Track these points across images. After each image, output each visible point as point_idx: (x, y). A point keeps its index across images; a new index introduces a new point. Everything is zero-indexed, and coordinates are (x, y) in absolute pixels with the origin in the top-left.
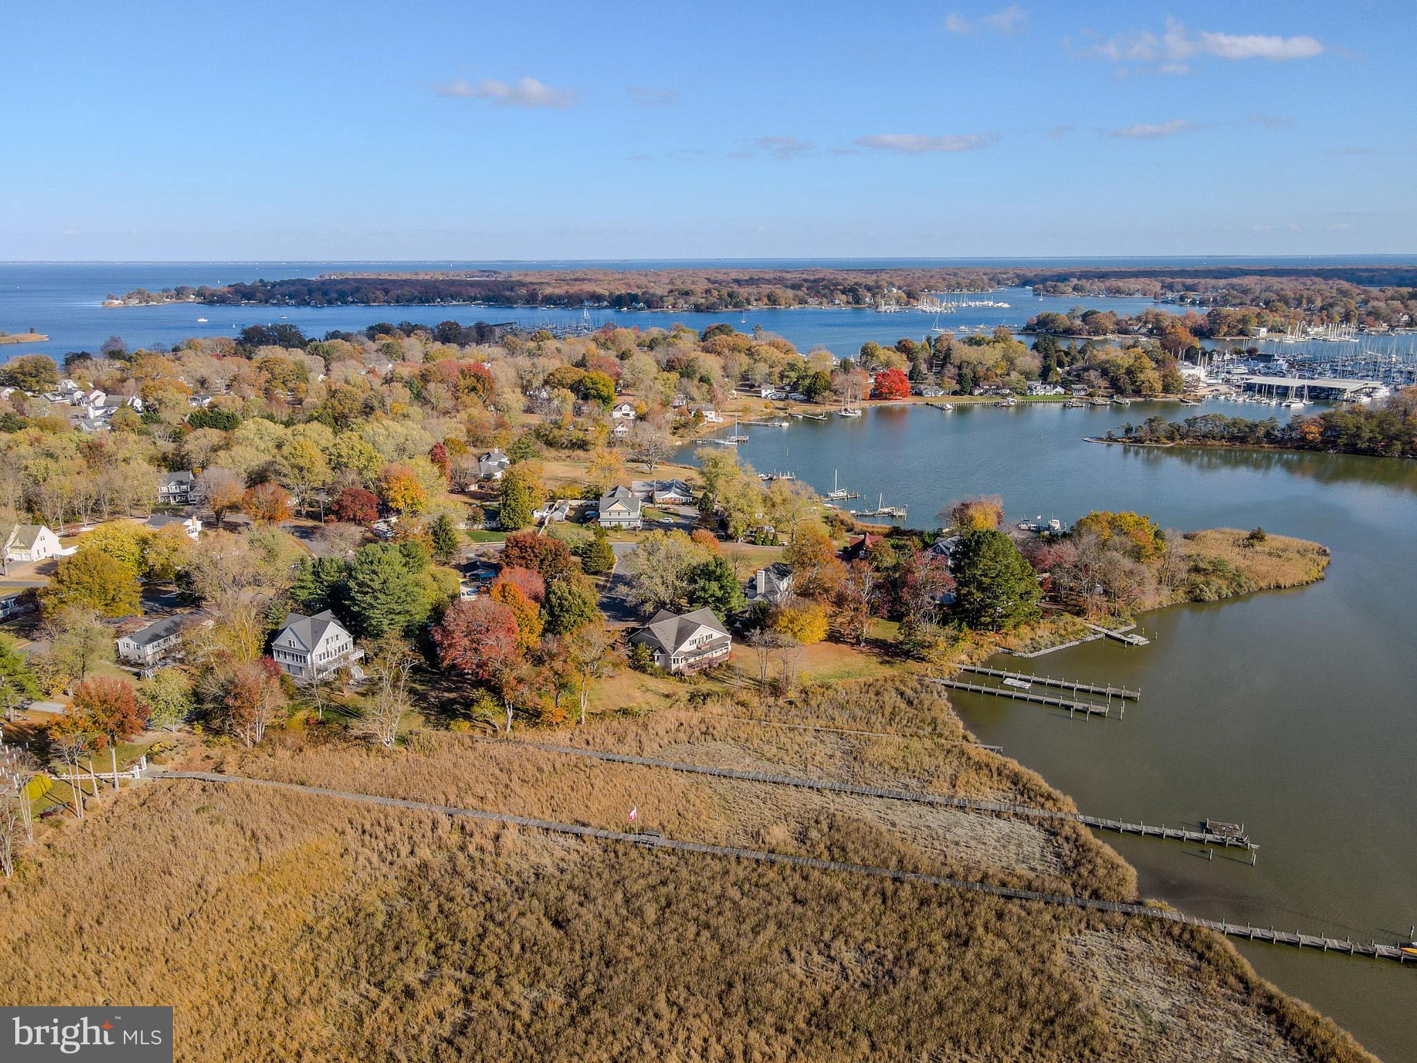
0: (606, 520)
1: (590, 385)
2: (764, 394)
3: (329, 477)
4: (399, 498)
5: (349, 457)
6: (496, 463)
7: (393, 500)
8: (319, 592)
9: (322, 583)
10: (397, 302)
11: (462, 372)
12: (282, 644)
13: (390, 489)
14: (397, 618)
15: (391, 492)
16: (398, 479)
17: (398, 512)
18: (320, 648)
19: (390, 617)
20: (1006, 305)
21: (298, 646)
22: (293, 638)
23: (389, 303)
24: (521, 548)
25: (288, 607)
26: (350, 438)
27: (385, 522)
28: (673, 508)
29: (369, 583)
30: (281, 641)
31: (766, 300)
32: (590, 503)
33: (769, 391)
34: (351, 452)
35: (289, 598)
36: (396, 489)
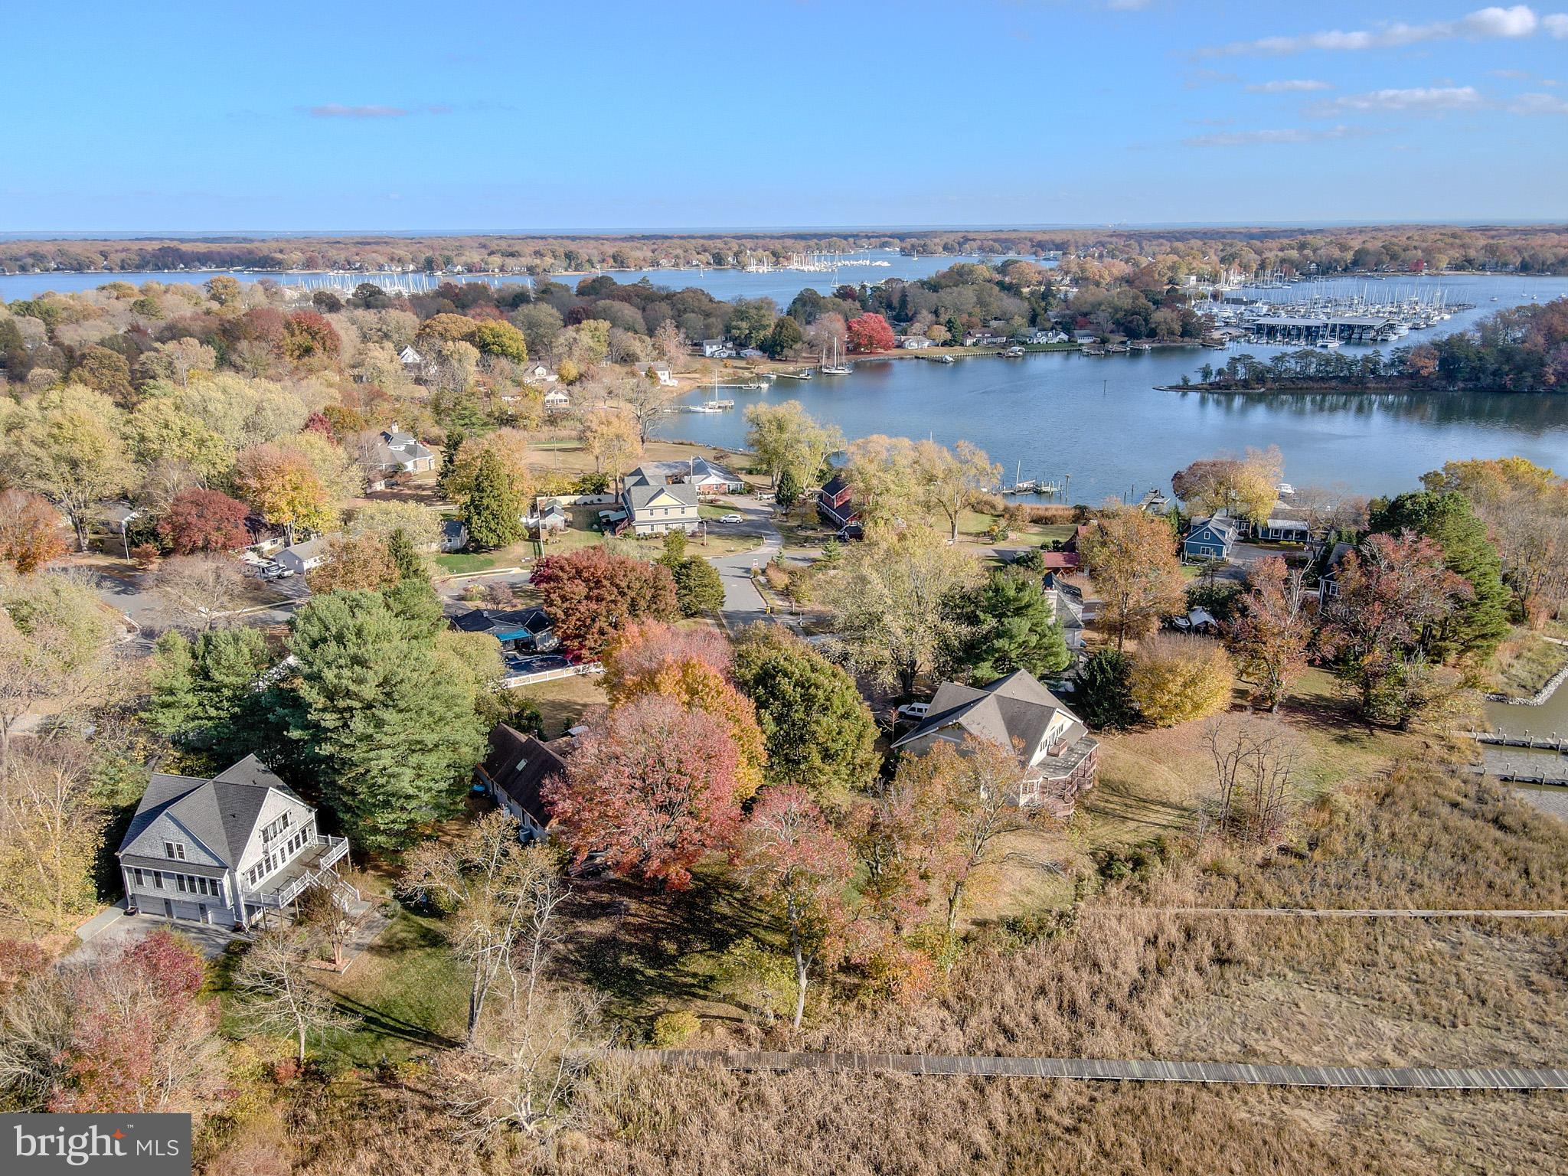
0: (644, 523)
1: (490, 339)
2: (708, 350)
3: (130, 477)
4: (283, 505)
5: (163, 440)
6: (403, 448)
7: (273, 510)
8: (213, 712)
9: (216, 690)
10: (123, 268)
11: (288, 326)
12: (147, 852)
13: (265, 490)
14: (430, 760)
15: (268, 497)
16: (280, 472)
17: (277, 530)
18: (252, 853)
19: (414, 759)
20: (886, 264)
21: (193, 855)
22: (176, 837)
23: (111, 269)
24: (587, 581)
25: (140, 755)
26: (157, 409)
27: (253, 550)
28: (724, 500)
29: (353, 687)
30: (146, 845)
31: (611, 261)
32: (588, 499)
33: (715, 348)
34: (165, 432)
35: (136, 733)
36: (275, 489)
